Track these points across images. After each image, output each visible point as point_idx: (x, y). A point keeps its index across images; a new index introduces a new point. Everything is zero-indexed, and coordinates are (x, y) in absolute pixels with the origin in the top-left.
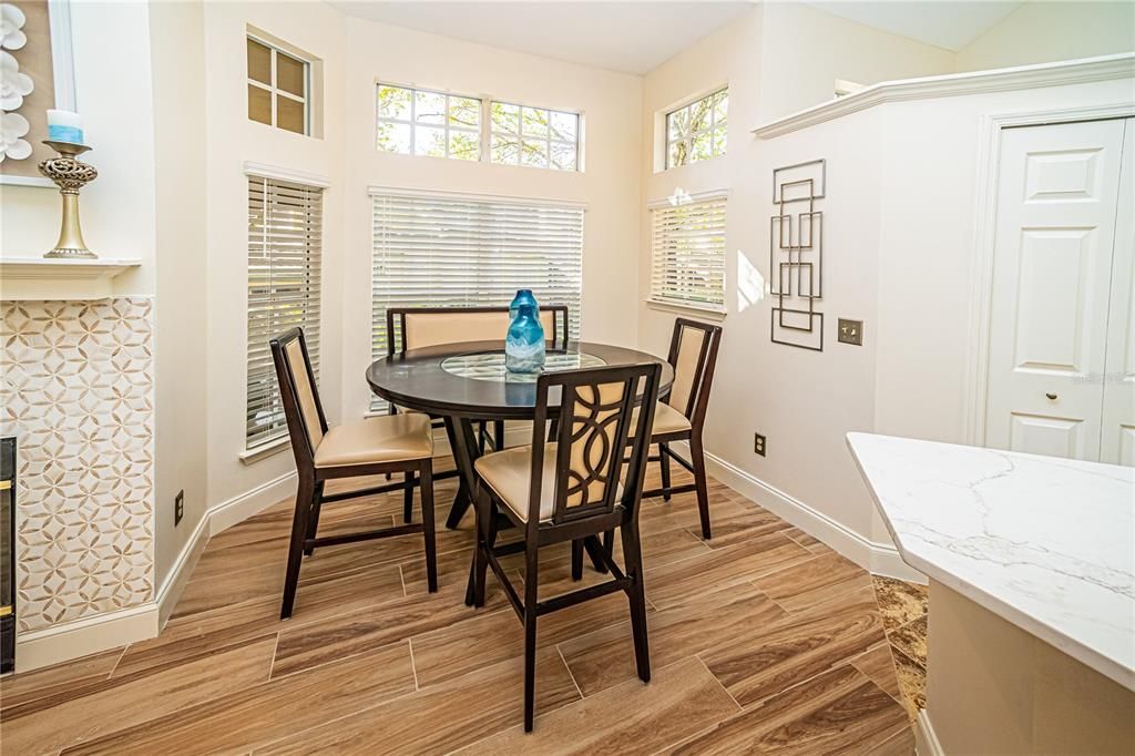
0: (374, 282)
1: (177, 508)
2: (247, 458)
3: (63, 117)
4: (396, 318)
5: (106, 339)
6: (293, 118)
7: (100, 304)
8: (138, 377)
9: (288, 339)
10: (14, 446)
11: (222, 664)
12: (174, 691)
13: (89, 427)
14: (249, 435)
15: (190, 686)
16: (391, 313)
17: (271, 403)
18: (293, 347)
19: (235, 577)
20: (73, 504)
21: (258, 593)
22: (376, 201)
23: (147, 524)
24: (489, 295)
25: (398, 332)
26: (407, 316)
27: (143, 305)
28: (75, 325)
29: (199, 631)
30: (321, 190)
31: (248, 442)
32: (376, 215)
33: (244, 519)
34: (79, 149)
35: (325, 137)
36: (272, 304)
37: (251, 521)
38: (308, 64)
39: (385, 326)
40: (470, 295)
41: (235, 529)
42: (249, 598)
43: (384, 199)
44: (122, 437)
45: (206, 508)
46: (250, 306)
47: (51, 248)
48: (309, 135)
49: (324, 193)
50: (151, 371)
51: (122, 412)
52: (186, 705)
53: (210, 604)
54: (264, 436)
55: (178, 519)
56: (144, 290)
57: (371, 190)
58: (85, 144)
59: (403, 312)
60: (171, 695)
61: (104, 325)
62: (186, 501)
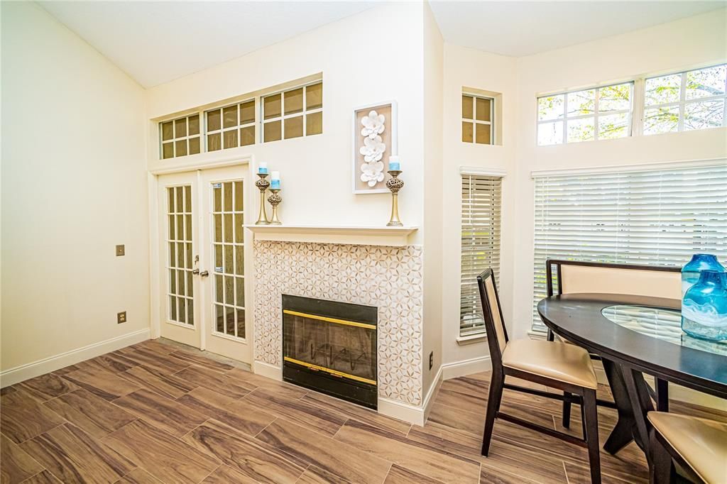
0: (536, 240)
1: (430, 361)
2: (461, 342)
3: (393, 159)
4: (554, 267)
5: (405, 266)
6: (485, 135)
7: (403, 249)
8: (416, 288)
9: (486, 276)
10: (377, 311)
11: (452, 464)
12: (432, 465)
13: (399, 309)
14: (461, 328)
15: (438, 467)
16: (549, 263)
17: (472, 312)
18: (488, 281)
19: (455, 411)
20: (394, 344)
21: (468, 428)
22: (537, 182)
23: (419, 366)
24: (640, 254)
25: (555, 277)
26: (562, 266)
27: (419, 250)
28: (394, 258)
29: (440, 435)
30: (500, 179)
31: (461, 332)
32: (536, 192)
33: (458, 377)
34: (398, 172)
35: (503, 144)
36: (473, 251)
37: (461, 379)
38: (493, 99)
39: (545, 272)
40: (619, 253)
41: (454, 381)
42: (464, 429)
43: (543, 180)
44: (410, 317)
45: (441, 364)
46: (463, 252)
47: (388, 222)
48: (493, 144)
49: (503, 180)
50: (421, 285)
51: (411, 304)
52: (437, 478)
53: (445, 422)
54: (468, 331)
55: (431, 366)
56: (419, 242)
57: (533, 174)
58: (400, 170)
59: (559, 263)
60: (430, 466)
61: (405, 259)
62: (434, 357)
